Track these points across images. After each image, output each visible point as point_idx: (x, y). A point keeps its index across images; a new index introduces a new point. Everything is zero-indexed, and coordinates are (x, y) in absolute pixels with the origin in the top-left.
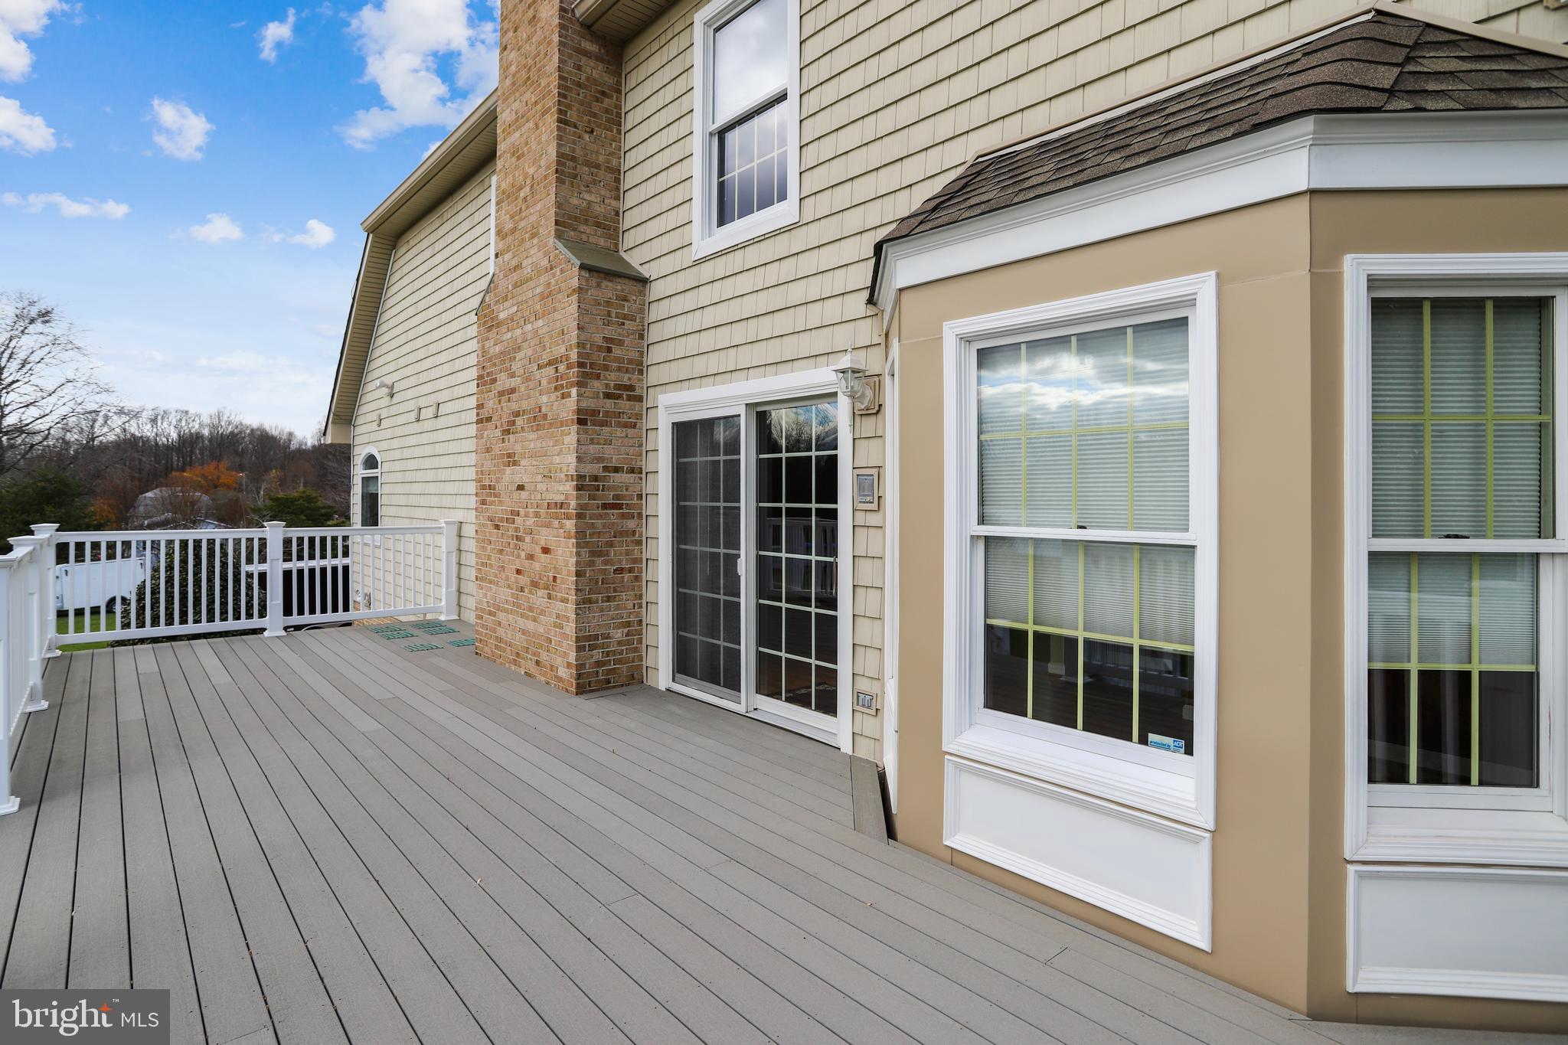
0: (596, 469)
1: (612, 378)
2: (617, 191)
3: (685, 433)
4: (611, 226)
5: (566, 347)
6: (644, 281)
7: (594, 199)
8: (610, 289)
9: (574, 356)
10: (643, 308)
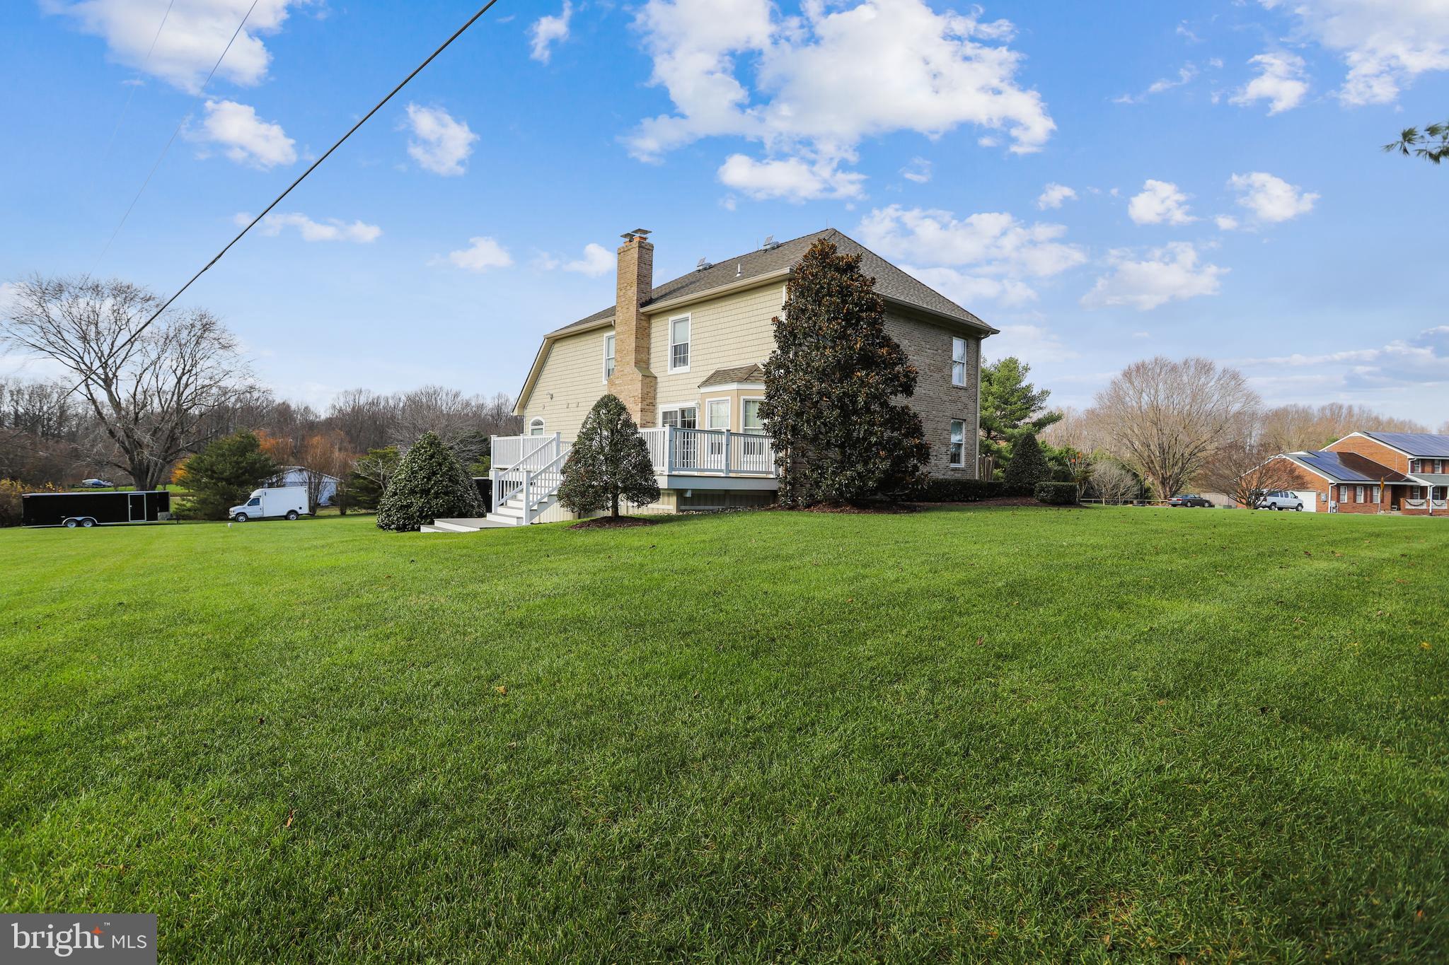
0: (645, 422)
1: (649, 401)
2: (649, 354)
3: (665, 414)
4: (647, 362)
5: (638, 393)
6: (656, 377)
7: (643, 356)
8: (648, 380)
9: (640, 396)
10: (656, 383)
